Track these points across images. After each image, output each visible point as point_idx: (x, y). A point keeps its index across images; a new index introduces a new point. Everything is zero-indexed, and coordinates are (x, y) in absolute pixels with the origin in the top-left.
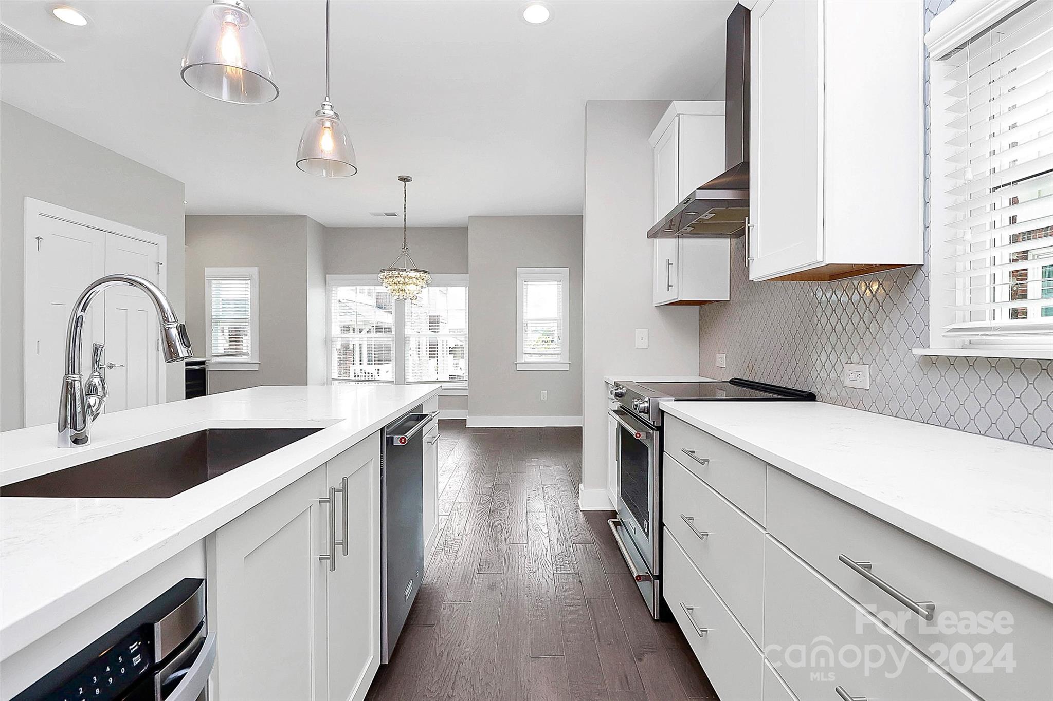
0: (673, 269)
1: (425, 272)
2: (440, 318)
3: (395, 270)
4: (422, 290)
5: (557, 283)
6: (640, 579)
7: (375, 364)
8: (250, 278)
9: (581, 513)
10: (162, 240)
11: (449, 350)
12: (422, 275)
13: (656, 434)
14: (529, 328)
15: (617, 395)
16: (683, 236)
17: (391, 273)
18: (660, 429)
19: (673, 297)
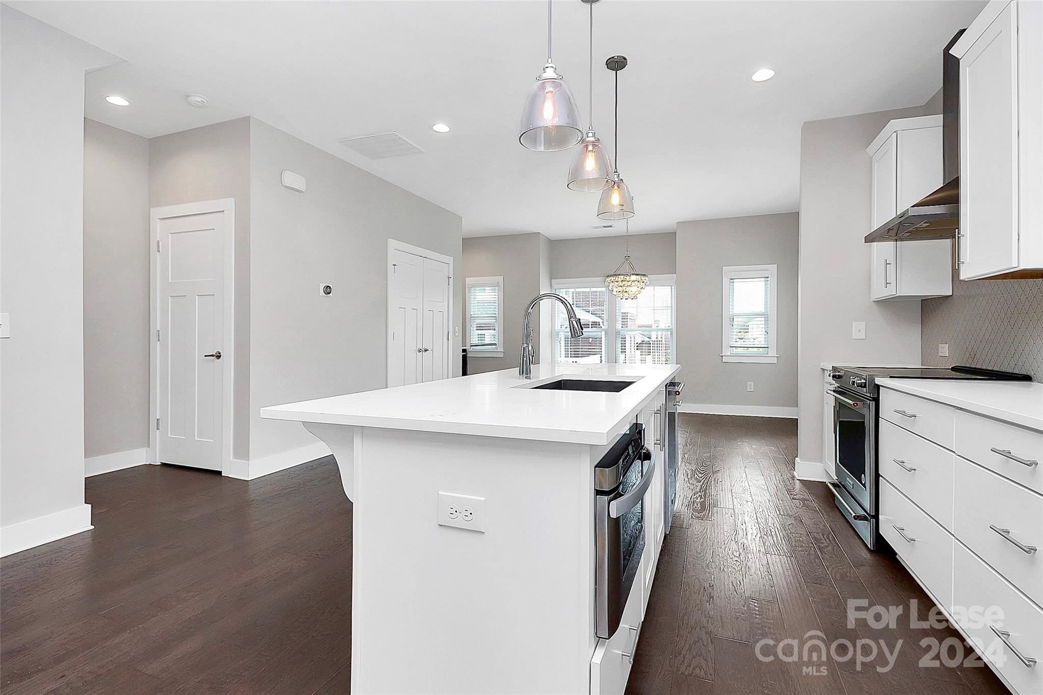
0: (891, 269)
1: (644, 275)
2: (628, 315)
3: (619, 275)
4: (641, 290)
5: (764, 279)
6: (857, 518)
7: (571, 357)
8: (498, 285)
9: (798, 481)
10: (450, 260)
11: (636, 345)
12: (642, 278)
13: (873, 404)
14: (735, 323)
15: (834, 377)
16: (902, 240)
17: (617, 278)
18: (877, 400)
19: (890, 292)
